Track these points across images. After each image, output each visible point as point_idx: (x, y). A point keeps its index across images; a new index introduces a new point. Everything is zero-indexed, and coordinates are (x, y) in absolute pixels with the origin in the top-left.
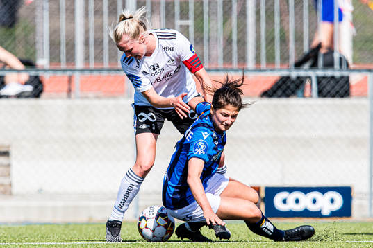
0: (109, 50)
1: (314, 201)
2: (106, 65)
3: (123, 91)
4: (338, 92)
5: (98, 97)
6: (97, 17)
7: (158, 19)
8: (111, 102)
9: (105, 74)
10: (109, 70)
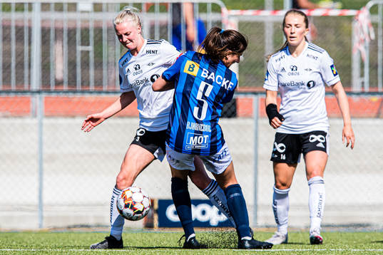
0: (16, 73)
1: (204, 213)
2: (13, 87)
3: (29, 111)
4: (225, 113)
5: (6, 117)
6: (6, 42)
7: (61, 45)
8: (18, 121)
9: (12, 95)
10: (16, 92)
